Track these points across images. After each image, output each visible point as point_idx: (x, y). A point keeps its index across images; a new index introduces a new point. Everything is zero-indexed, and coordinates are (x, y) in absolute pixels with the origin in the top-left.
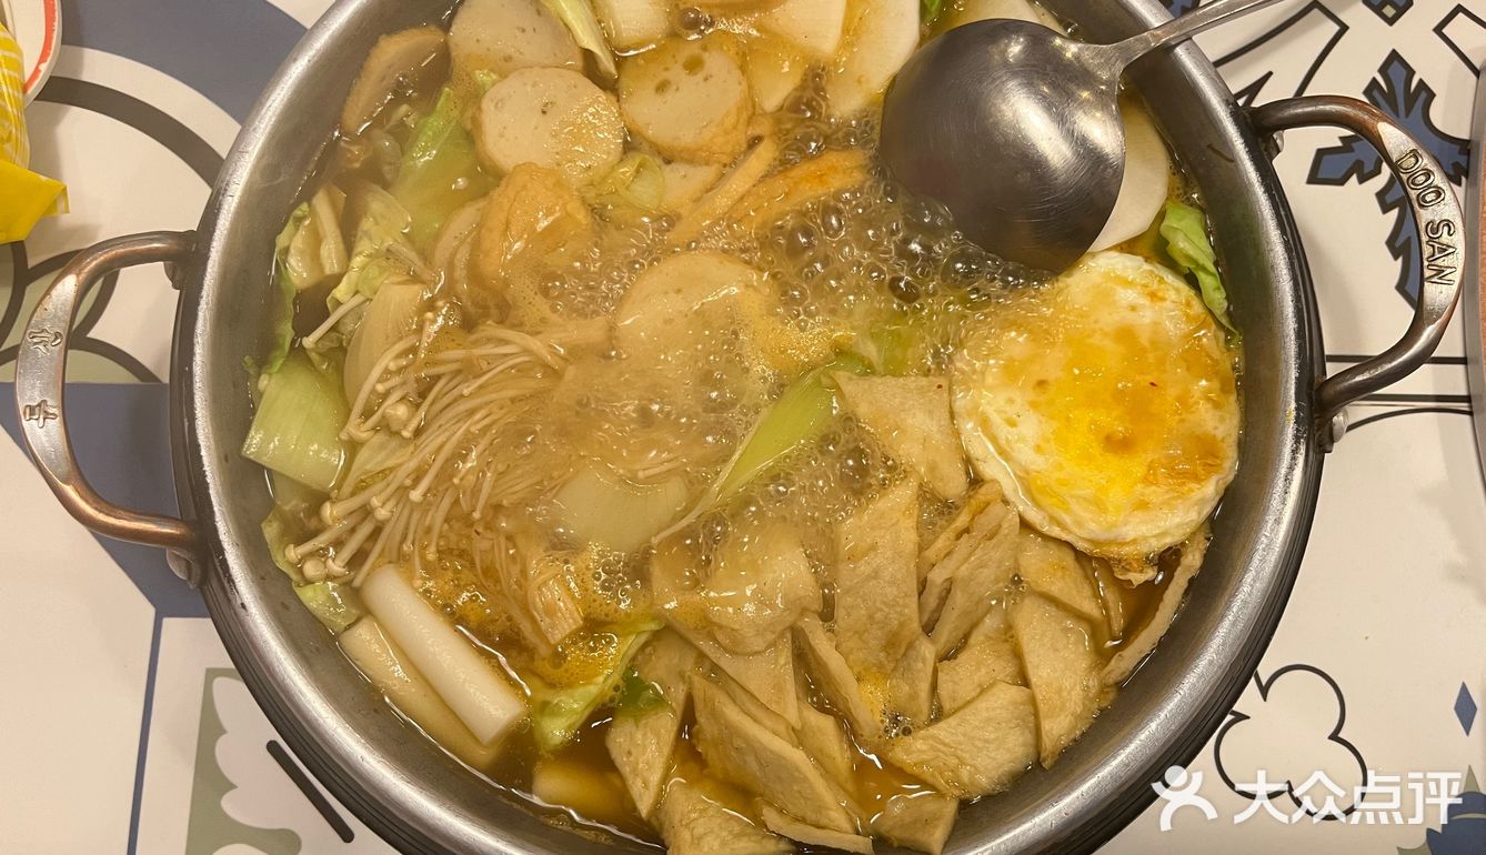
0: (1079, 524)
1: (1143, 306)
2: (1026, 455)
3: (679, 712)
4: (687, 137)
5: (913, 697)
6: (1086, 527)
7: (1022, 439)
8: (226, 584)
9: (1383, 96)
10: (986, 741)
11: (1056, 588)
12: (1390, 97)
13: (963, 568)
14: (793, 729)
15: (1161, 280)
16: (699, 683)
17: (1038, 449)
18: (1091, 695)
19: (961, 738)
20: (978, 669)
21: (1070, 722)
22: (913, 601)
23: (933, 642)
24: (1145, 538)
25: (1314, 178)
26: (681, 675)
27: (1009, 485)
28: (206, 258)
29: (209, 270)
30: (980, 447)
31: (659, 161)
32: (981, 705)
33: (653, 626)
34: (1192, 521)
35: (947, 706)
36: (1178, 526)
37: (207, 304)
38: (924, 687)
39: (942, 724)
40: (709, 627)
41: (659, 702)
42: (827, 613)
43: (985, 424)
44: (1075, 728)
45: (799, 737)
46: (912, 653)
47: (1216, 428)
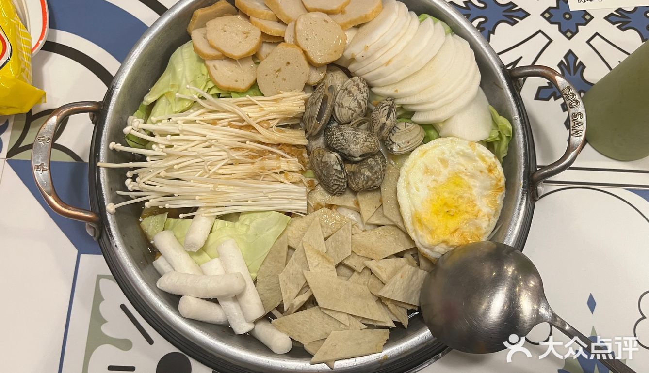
8: (110, 237)
9: (566, 68)
12: (568, 68)
25: (537, 98)
28: (106, 112)
29: (108, 116)
37: (107, 130)
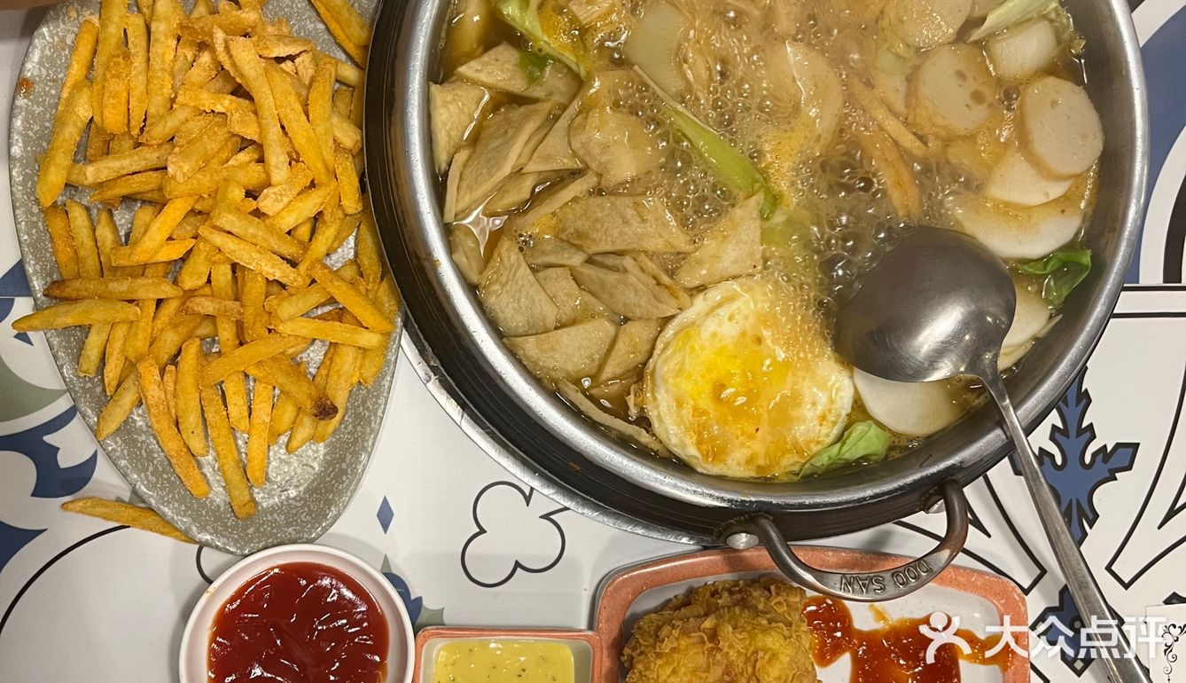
0: (665, 362)
1: (816, 410)
2: (710, 326)
3: (525, 94)
4: (925, 91)
5: (544, 253)
6: (664, 365)
7: (720, 325)
10: (519, 300)
11: (621, 346)
13: (635, 279)
14: (522, 169)
15: (834, 423)
16: (545, 107)
17: (714, 335)
18: (551, 372)
19: (520, 283)
20: (566, 294)
21: (533, 357)
22: (610, 248)
23: (582, 265)
24: (657, 407)
26: (551, 94)
27: (690, 314)
30: (715, 295)
31: (908, 71)
32: (543, 296)
33: (583, 73)
34: (670, 440)
35: (541, 275)
36: (667, 431)
38: (552, 259)
39: (528, 271)
40: (585, 110)
41: (532, 80)
42: (598, 191)
43: (730, 299)
44: (529, 360)
45: (518, 173)
46: (573, 250)
47: (733, 460)
